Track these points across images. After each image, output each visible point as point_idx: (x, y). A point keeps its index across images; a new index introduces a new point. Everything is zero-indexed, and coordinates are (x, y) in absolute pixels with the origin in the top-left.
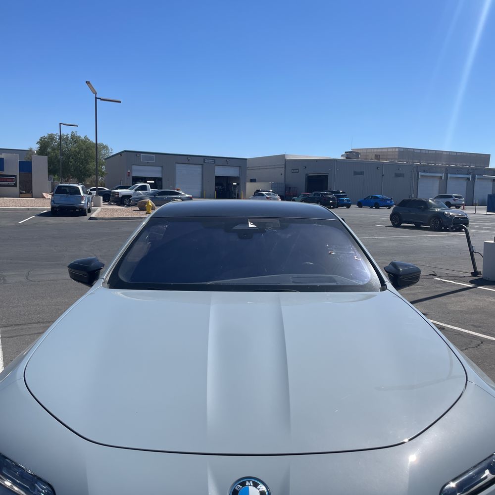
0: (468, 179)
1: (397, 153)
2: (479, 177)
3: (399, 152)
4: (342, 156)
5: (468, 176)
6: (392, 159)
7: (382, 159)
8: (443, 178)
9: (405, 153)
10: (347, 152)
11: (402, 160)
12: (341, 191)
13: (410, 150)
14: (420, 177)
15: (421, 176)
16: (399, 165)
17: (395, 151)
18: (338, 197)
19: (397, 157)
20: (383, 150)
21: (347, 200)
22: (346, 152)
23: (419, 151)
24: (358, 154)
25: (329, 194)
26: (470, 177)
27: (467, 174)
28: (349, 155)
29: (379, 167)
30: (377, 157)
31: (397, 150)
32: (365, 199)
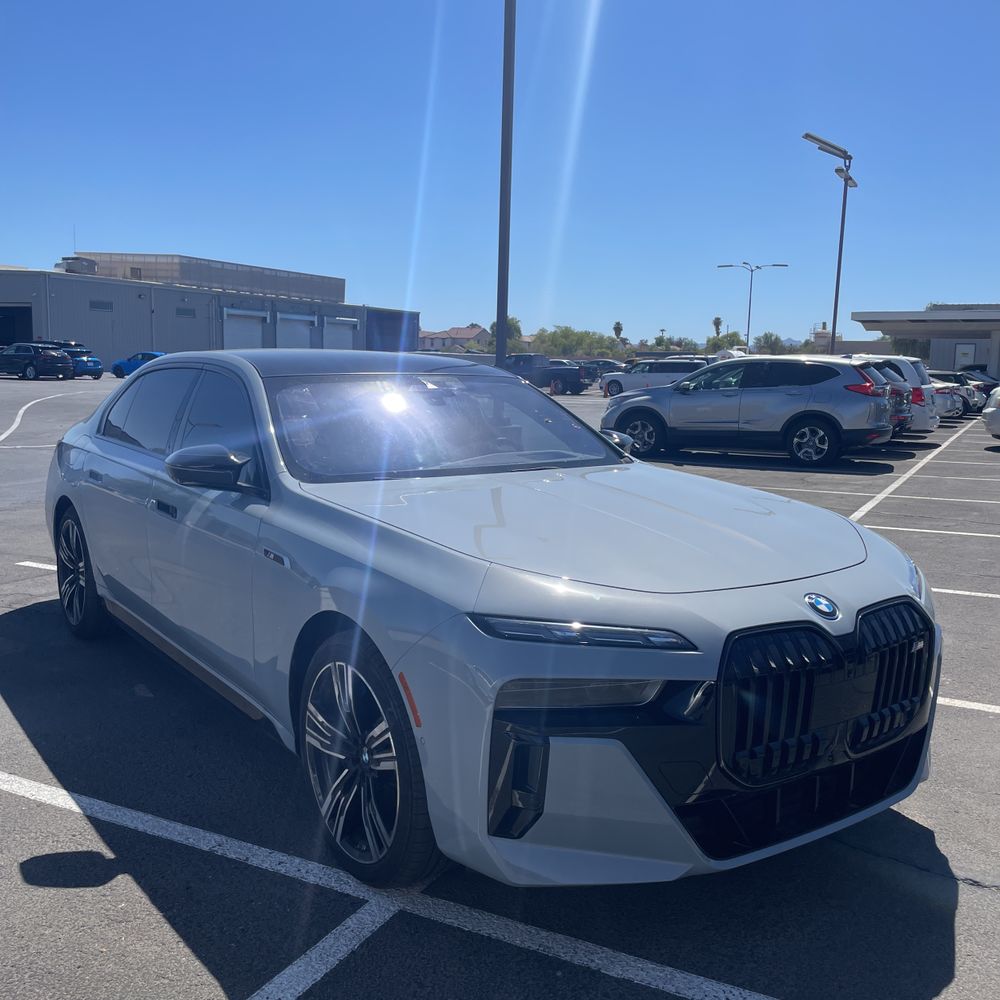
0: (312, 323)
1: (178, 267)
2: (331, 320)
3: (181, 264)
4: (57, 265)
5: (310, 318)
6: (167, 278)
7: (146, 278)
8: (268, 321)
9: (193, 268)
10: (69, 259)
11: (187, 282)
12: (73, 343)
13: (203, 262)
14: (225, 316)
15: (228, 315)
16: (183, 293)
17: (172, 263)
18: (74, 354)
19: (176, 274)
20: (148, 260)
21: (94, 362)
22: (64, 259)
23: (219, 266)
24: (92, 264)
25: (51, 349)
26: (315, 319)
27: (309, 315)
28: (73, 264)
29: (142, 293)
30: (136, 272)
31: (176, 260)
32: (129, 360)
